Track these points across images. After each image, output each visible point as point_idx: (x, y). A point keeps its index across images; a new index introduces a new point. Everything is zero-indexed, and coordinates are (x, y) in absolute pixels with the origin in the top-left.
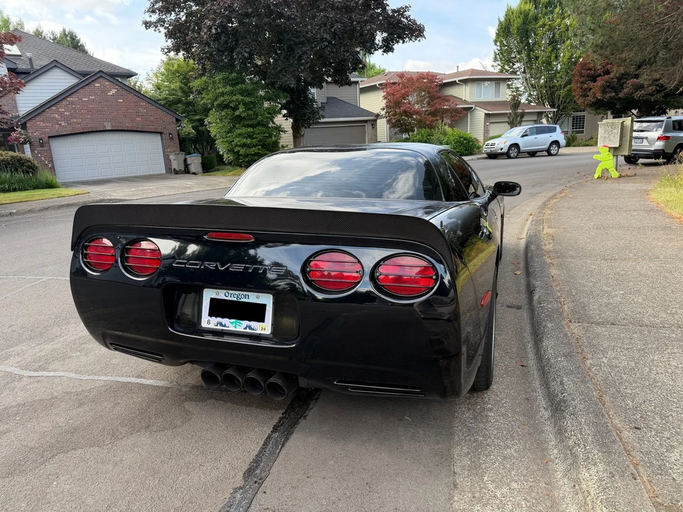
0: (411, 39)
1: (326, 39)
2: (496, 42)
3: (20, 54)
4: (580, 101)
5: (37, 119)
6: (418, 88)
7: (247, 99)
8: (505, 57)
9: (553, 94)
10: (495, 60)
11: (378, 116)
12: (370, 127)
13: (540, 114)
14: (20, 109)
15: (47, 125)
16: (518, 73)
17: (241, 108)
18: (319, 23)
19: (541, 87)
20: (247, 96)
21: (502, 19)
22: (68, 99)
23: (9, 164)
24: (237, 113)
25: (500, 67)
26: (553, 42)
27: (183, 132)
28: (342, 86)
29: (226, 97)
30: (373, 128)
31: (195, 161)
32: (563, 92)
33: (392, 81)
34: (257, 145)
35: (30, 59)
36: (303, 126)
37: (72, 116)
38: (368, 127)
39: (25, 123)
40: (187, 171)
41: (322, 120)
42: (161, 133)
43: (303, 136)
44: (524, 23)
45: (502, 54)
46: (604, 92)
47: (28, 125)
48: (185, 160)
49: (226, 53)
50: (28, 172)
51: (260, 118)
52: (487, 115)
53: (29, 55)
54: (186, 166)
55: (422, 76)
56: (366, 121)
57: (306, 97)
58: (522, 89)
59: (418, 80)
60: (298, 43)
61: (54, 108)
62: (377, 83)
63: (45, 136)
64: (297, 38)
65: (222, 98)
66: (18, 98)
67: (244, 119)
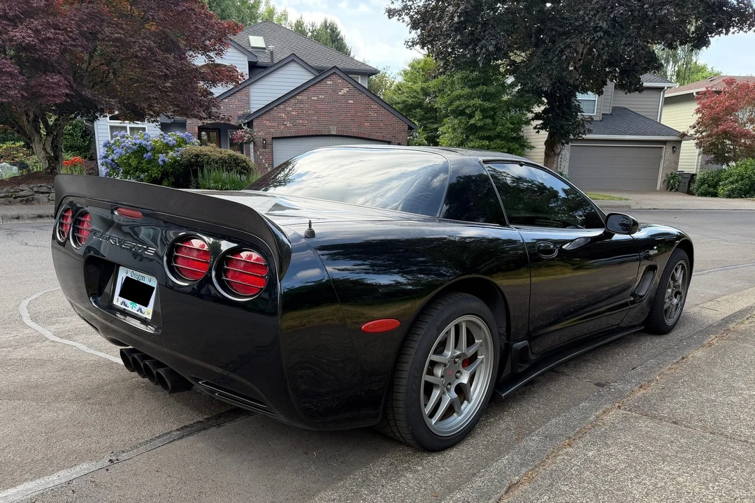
0: (742, 29)
1: (601, 28)
3: (264, 46)
5: (265, 117)
7: (487, 104)
11: (683, 136)
12: (670, 150)
14: (252, 106)
15: (273, 124)
17: (478, 116)
18: (596, 6)
20: (488, 100)
22: (297, 97)
23: (226, 163)
24: (472, 121)
27: (414, 142)
28: (630, 92)
29: (462, 101)
30: (674, 152)
33: (714, 89)
35: (272, 53)
36: (559, 141)
37: (298, 117)
38: (667, 151)
39: (252, 121)
41: (589, 137)
42: (389, 142)
43: (559, 154)
47: (255, 123)
49: (470, 47)
50: (241, 173)
51: (499, 129)
53: (271, 47)
56: (664, 142)
57: (569, 105)
60: (564, 34)
61: (282, 106)
62: (694, 91)
63: (269, 137)
64: (561, 27)
65: (458, 102)
66: (252, 94)
67: (482, 128)
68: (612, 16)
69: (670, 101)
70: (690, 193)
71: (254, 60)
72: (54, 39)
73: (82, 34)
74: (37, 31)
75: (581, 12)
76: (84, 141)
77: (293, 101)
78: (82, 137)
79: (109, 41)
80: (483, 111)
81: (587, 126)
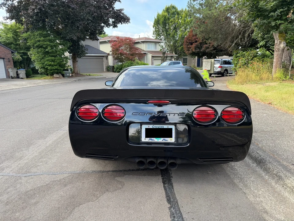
2: (154, 26)
4: (187, 52)
6: (125, 43)
7: (52, 44)
8: (157, 33)
9: (176, 49)
10: (154, 34)
11: (109, 54)
12: (105, 59)
13: (172, 57)
16: (163, 40)
17: (49, 48)
19: (172, 46)
20: (52, 42)
21: (156, 18)
24: (47, 50)
25: (155, 37)
26: (175, 28)
27: (16, 58)
28: (94, 40)
29: (41, 43)
30: (107, 59)
31: (22, 72)
32: (180, 48)
33: (114, 40)
34: (57, 65)
36: (77, 57)
38: (104, 59)
40: (18, 77)
41: (87, 55)
42: (3, 59)
43: (77, 61)
44: (165, 20)
45: (156, 32)
46: (195, 49)
48: (17, 72)
51: (58, 53)
52: (152, 56)
54: (18, 75)
55: (127, 39)
56: (103, 56)
57: (79, 45)
58: (164, 46)
59: (125, 40)
60: (77, 20)
62: (107, 40)
64: (77, 18)
65: (39, 43)
67: (50, 53)
68: (93, 16)
69: (101, 43)
70: (113, 71)
75: (82, 13)
80: (51, 46)
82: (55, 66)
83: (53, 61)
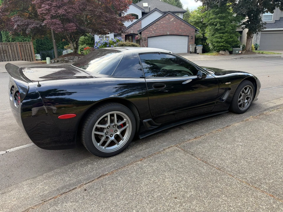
5: (146, 30)
7: (222, 21)
14: (142, 27)
15: (148, 33)
17: (218, 25)
20: (222, 19)
22: (156, 23)
24: (216, 27)
27: (197, 35)
29: (213, 20)
31: (200, 48)
34: (223, 42)
36: (252, 33)
37: (156, 30)
40: (195, 52)
42: (188, 36)
47: (142, 33)
48: (196, 48)
53: (149, 6)
54: (196, 50)
61: (151, 26)
63: (146, 37)
65: (211, 21)
66: (142, 23)
67: (221, 29)
71: (143, 11)
72: (71, 12)
73: (80, 10)
74: (66, 10)
76: (92, 42)
77: (154, 24)
78: (91, 40)
79: (88, 11)
80: (220, 23)
81: (264, 26)
82: (222, 42)
83: (221, 38)
